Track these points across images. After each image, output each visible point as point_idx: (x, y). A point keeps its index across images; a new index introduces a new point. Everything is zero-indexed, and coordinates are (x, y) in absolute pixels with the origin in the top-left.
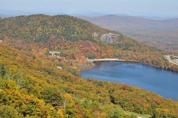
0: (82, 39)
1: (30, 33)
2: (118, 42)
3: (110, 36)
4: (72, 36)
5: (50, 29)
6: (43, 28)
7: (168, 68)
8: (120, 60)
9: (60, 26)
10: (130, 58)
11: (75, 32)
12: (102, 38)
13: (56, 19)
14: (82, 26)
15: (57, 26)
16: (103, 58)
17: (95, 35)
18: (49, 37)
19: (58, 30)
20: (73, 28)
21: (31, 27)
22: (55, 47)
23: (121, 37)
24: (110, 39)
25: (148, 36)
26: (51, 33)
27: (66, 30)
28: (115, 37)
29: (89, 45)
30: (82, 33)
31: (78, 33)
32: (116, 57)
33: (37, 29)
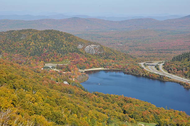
0: (70, 52)
1: (24, 47)
2: (99, 52)
3: (93, 47)
4: (62, 49)
5: (42, 44)
6: (35, 43)
7: (145, 75)
8: (105, 69)
9: (49, 40)
10: (113, 67)
11: (64, 46)
12: (86, 49)
13: (44, 34)
14: (68, 40)
15: (47, 40)
16: (91, 68)
17: (80, 46)
18: (42, 51)
19: (48, 44)
20: (61, 41)
21: (24, 42)
22: (49, 60)
23: (101, 48)
24: (93, 50)
25: (111, 38)
26: (43, 46)
27: (55, 44)
28: (97, 48)
29: (77, 57)
30: (69, 46)
31: (66, 46)
32: (101, 66)
33: (30, 43)
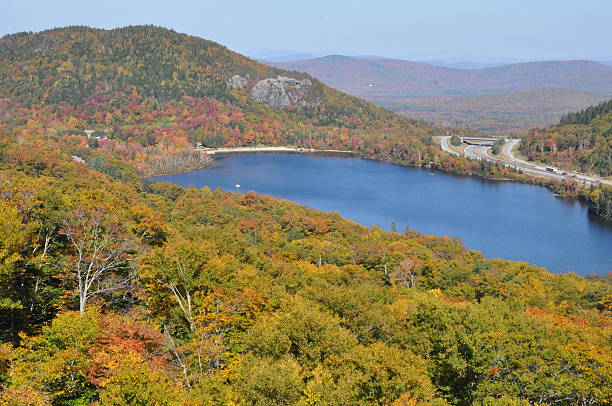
0: (193, 94)
1: (37, 78)
2: (304, 103)
3: (281, 85)
4: (163, 83)
5: (98, 66)
6: (76, 64)
7: (432, 165)
8: (298, 150)
9: (128, 57)
10: (331, 145)
11: (175, 74)
12: (256, 92)
13: (119, 38)
14: (197, 58)
15: (119, 57)
16: (249, 144)
17: (237, 81)
18: (91, 88)
19: (120, 69)
20: (167, 61)
21: (41, 63)
22: (105, 116)
23: (318, 89)
24: (280, 94)
26: (98, 76)
27: (146, 69)
28: (298, 87)
29: (212, 110)
30: (195, 77)
31: (182, 77)
32: (290, 141)
33: (59, 65)
